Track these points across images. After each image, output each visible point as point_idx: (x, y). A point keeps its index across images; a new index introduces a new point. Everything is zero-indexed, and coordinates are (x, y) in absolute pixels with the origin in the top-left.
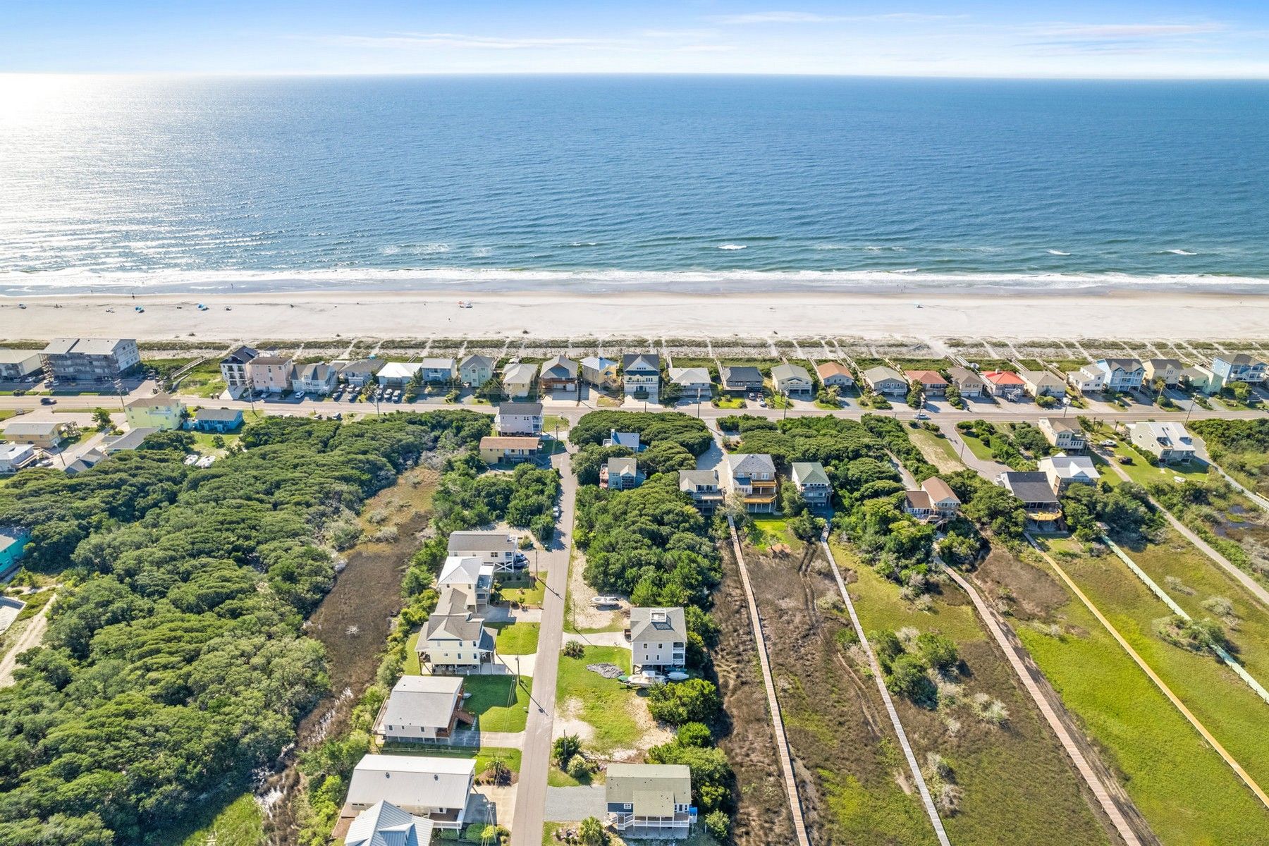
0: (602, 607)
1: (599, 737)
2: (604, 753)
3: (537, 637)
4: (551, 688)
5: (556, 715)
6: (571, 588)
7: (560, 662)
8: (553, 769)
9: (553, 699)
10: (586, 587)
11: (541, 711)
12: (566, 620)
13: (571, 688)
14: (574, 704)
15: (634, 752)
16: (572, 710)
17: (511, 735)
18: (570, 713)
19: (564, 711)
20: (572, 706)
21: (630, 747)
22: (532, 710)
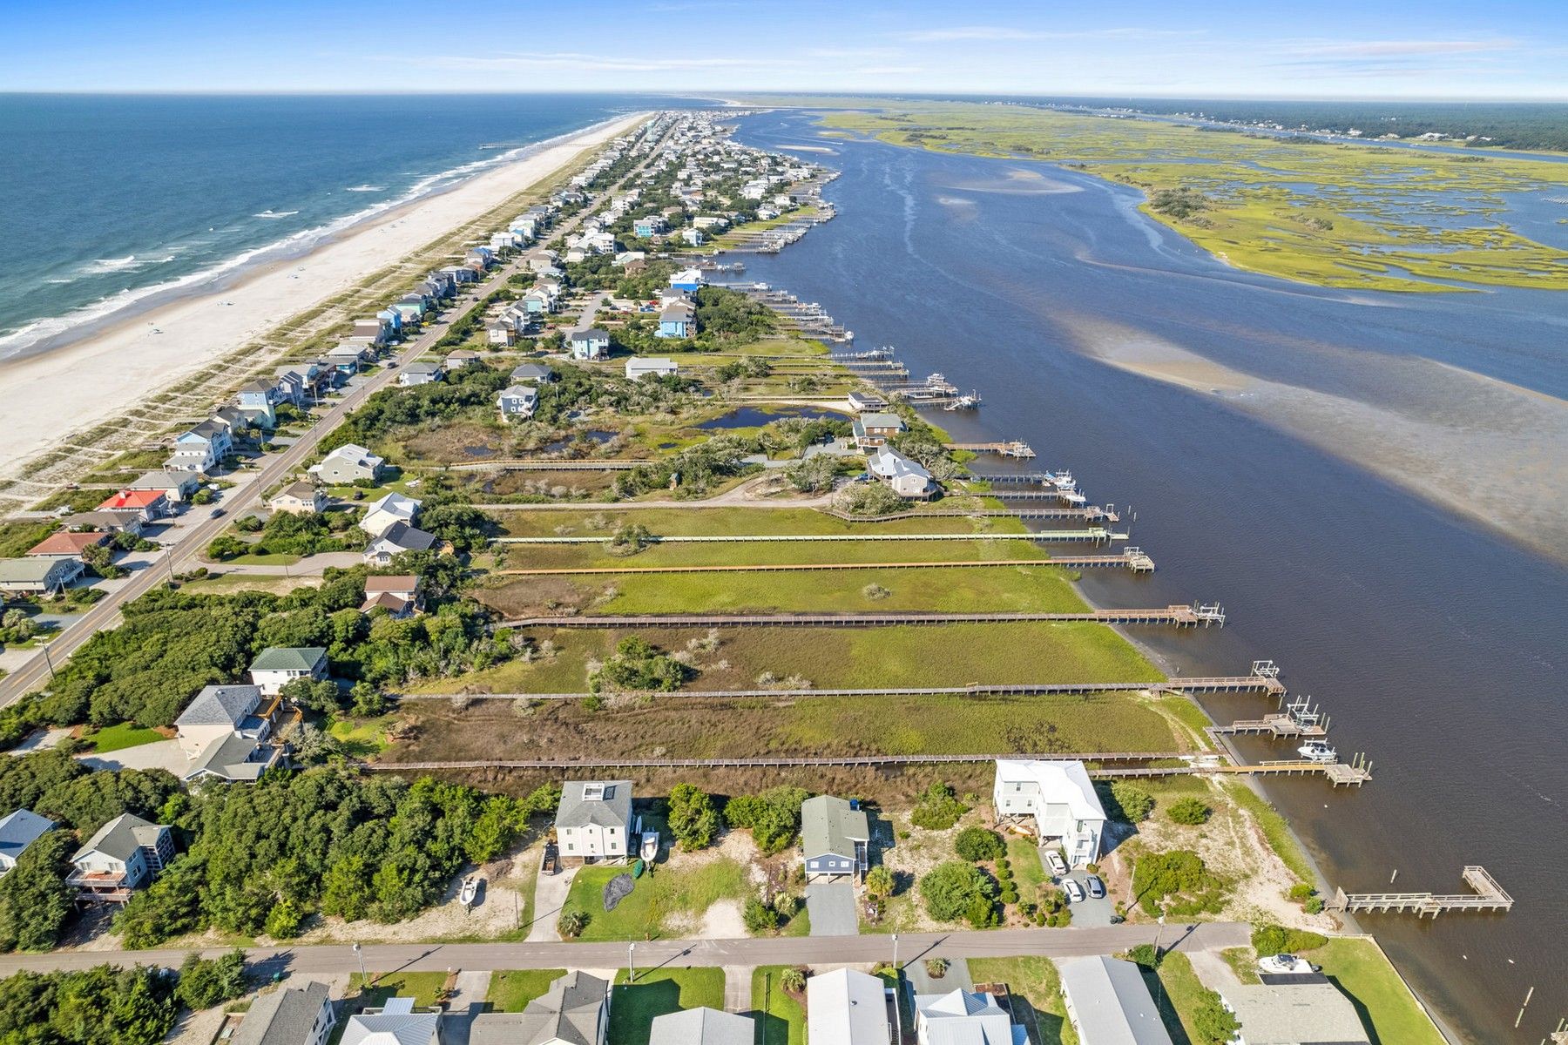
0: (478, 900)
1: (732, 894)
2: (758, 890)
3: (527, 974)
4: (645, 947)
5: (694, 937)
6: (412, 938)
7: (589, 940)
8: (783, 933)
9: (666, 942)
10: (419, 920)
11: (687, 952)
12: (495, 941)
13: (646, 926)
14: (674, 921)
15: (755, 867)
16: (685, 922)
17: (729, 980)
18: (691, 924)
19: (688, 930)
20: (678, 923)
21: (746, 870)
22: (681, 963)
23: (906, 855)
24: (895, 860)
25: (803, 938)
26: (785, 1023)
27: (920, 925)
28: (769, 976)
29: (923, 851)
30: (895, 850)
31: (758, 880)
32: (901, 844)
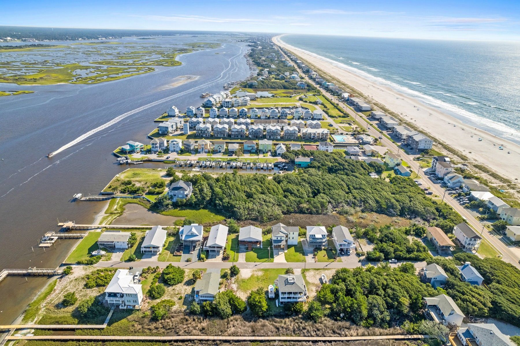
0: (321, 279)
1: (243, 281)
2: (235, 282)
4: (268, 267)
5: (254, 269)
7: (283, 269)
9: (262, 268)
11: (256, 265)
12: (309, 269)
13: (268, 272)
14: (260, 274)
15: (235, 289)
16: (257, 273)
17: (244, 259)
18: (255, 273)
19: (256, 271)
20: (259, 273)
21: (238, 288)
22: (256, 263)
23: (183, 292)
24: (188, 290)
25: (223, 268)
26: (231, 250)
27: (188, 270)
28: (234, 259)
29: (176, 293)
30: (186, 293)
31: (235, 285)
32: (183, 296)
